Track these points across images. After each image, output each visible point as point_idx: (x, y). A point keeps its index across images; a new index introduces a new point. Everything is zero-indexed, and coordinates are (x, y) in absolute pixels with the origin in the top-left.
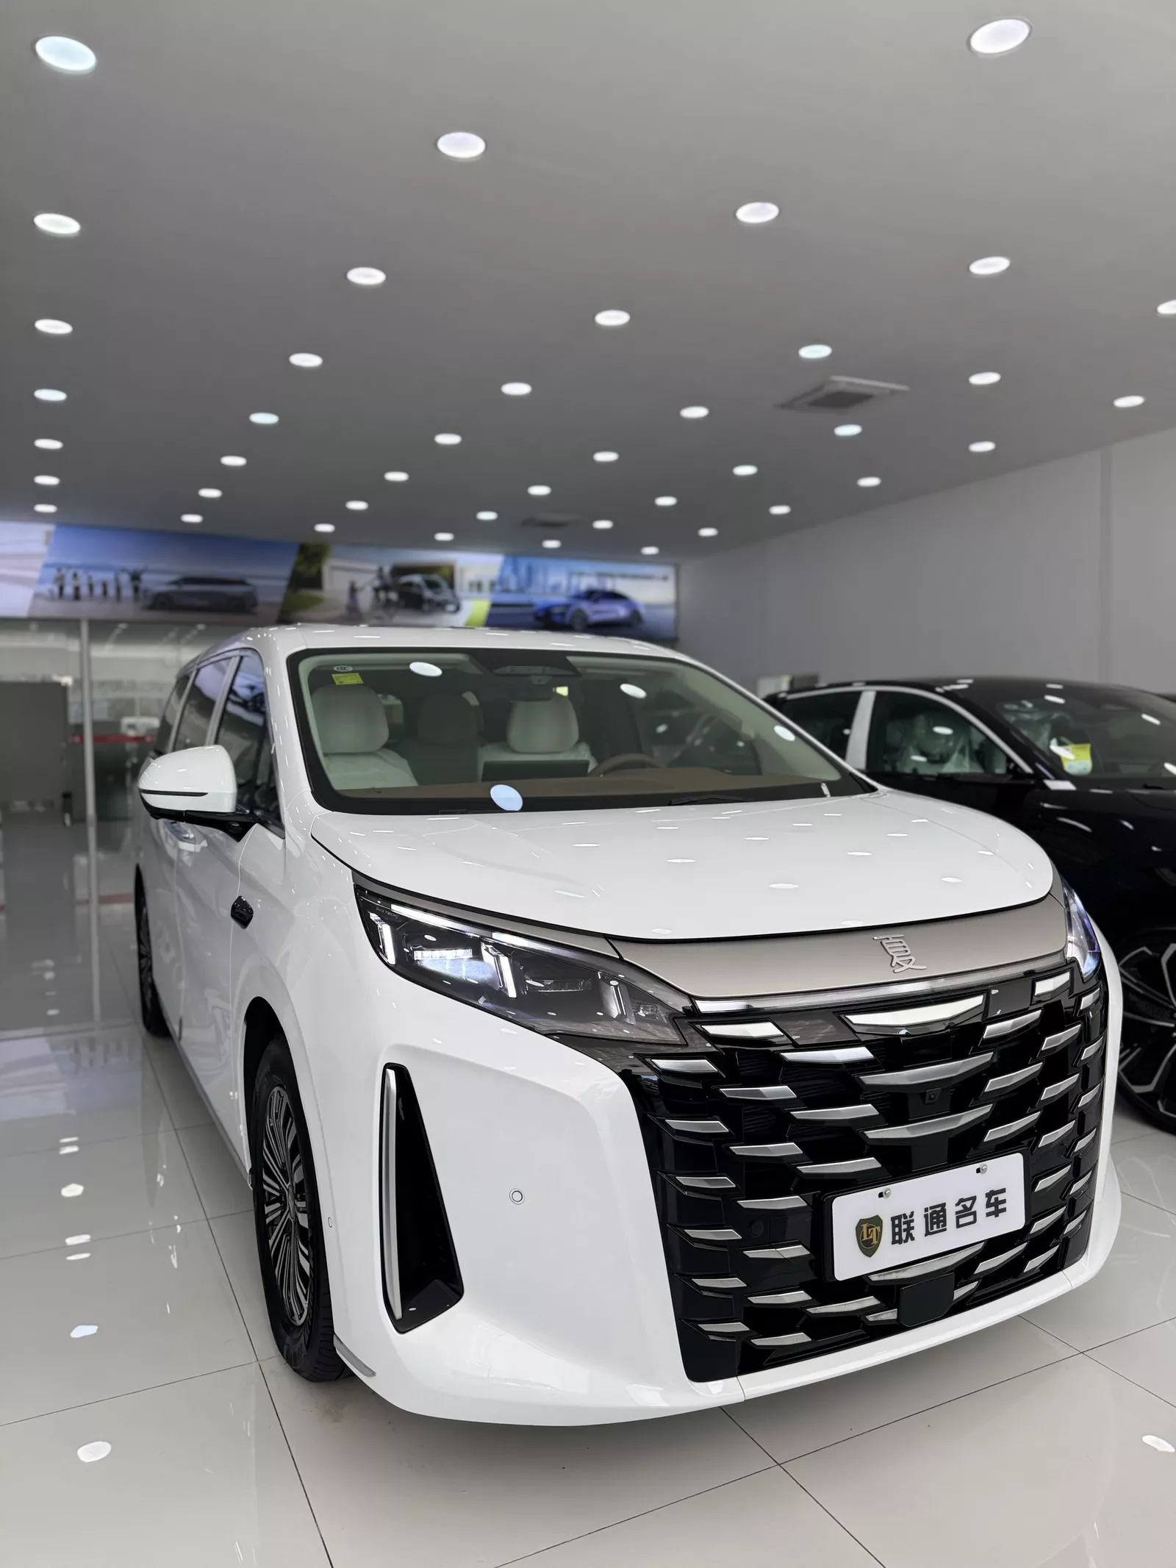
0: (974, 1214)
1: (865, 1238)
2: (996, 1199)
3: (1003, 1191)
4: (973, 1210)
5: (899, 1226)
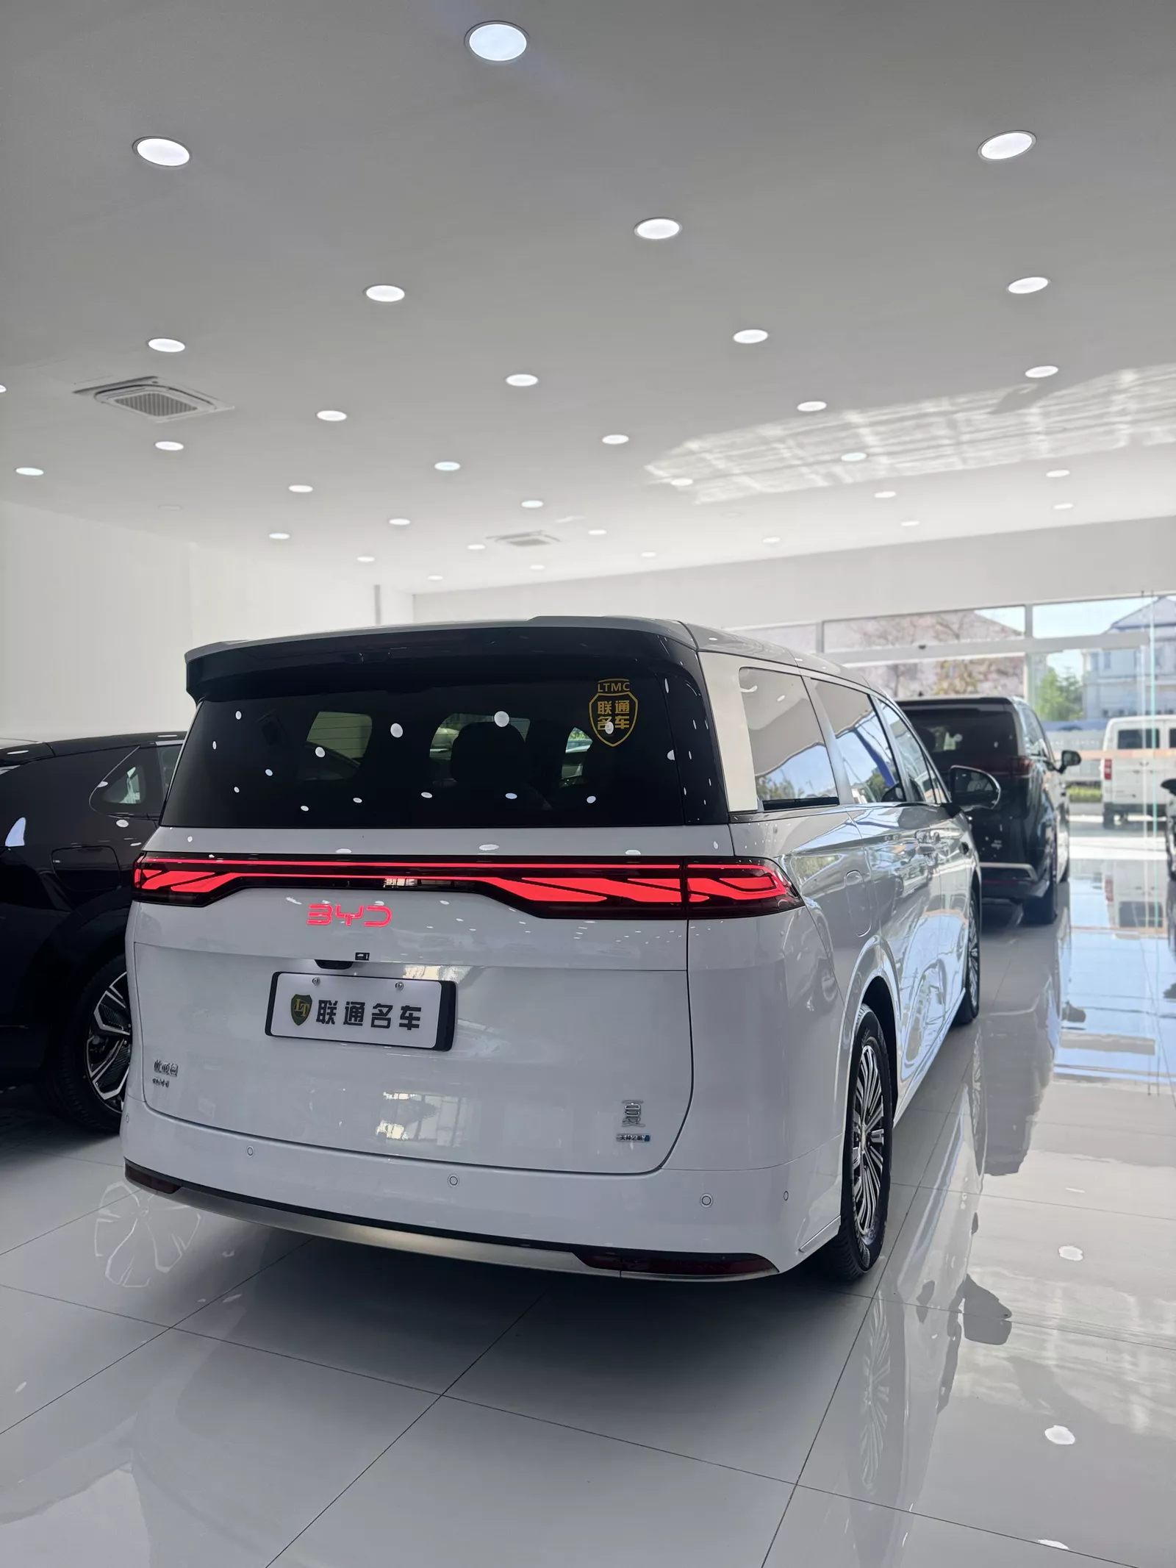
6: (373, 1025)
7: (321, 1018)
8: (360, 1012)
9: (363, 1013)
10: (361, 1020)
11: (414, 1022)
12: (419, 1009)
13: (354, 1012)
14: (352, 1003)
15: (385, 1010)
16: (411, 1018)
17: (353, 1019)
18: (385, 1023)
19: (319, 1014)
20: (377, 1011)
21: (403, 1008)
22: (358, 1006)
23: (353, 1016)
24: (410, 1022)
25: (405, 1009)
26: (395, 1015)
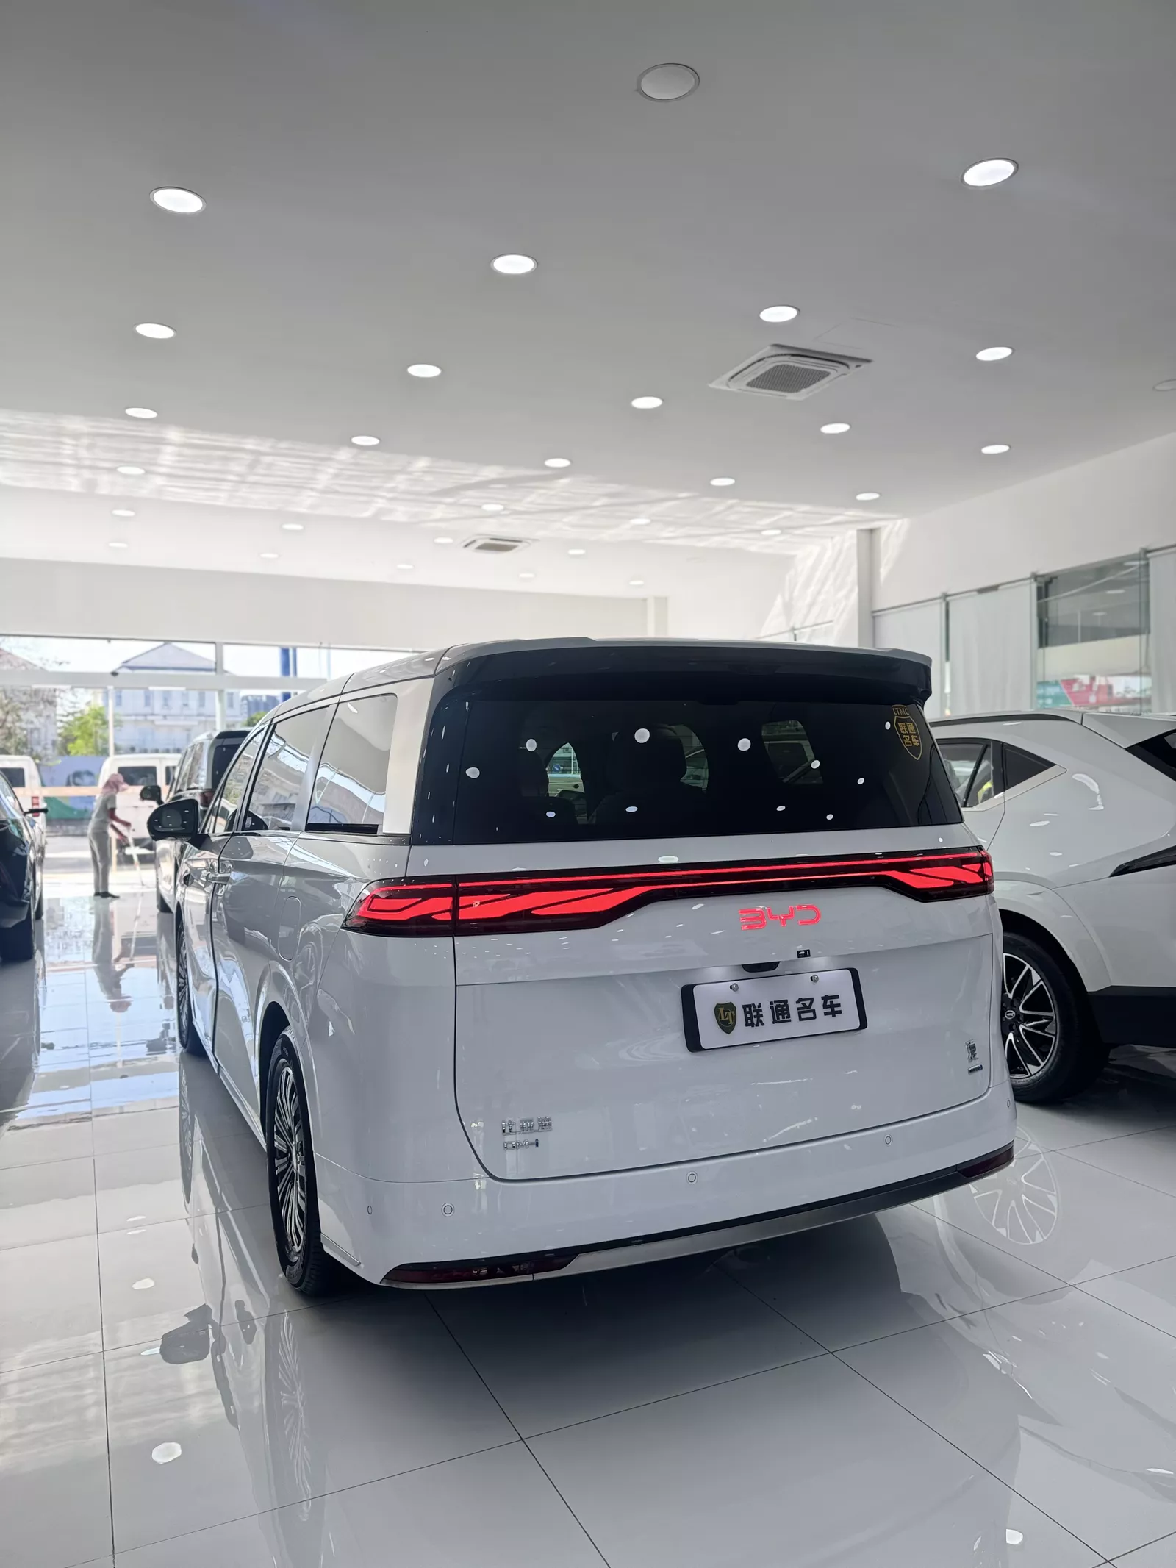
6: (801, 1019)
7: (749, 1022)
8: (785, 1009)
9: (788, 1009)
10: (789, 1017)
11: (836, 1009)
12: (837, 997)
13: (780, 1010)
14: (775, 1002)
15: (807, 1003)
16: (832, 1006)
17: (781, 1017)
18: (811, 1015)
19: (747, 1019)
20: (800, 1005)
21: (823, 998)
22: (782, 1004)
23: (780, 1014)
24: (833, 1010)
25: (825, 998)
26: (818, 1005)
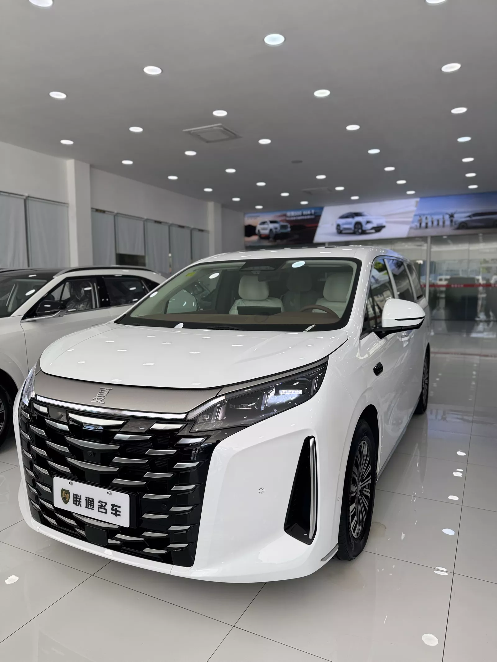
0: (106, 510)
1: (64, 496)
2: (116, 509)
3: (119, 507)
4: (105, 508)
5: (76, 498)
